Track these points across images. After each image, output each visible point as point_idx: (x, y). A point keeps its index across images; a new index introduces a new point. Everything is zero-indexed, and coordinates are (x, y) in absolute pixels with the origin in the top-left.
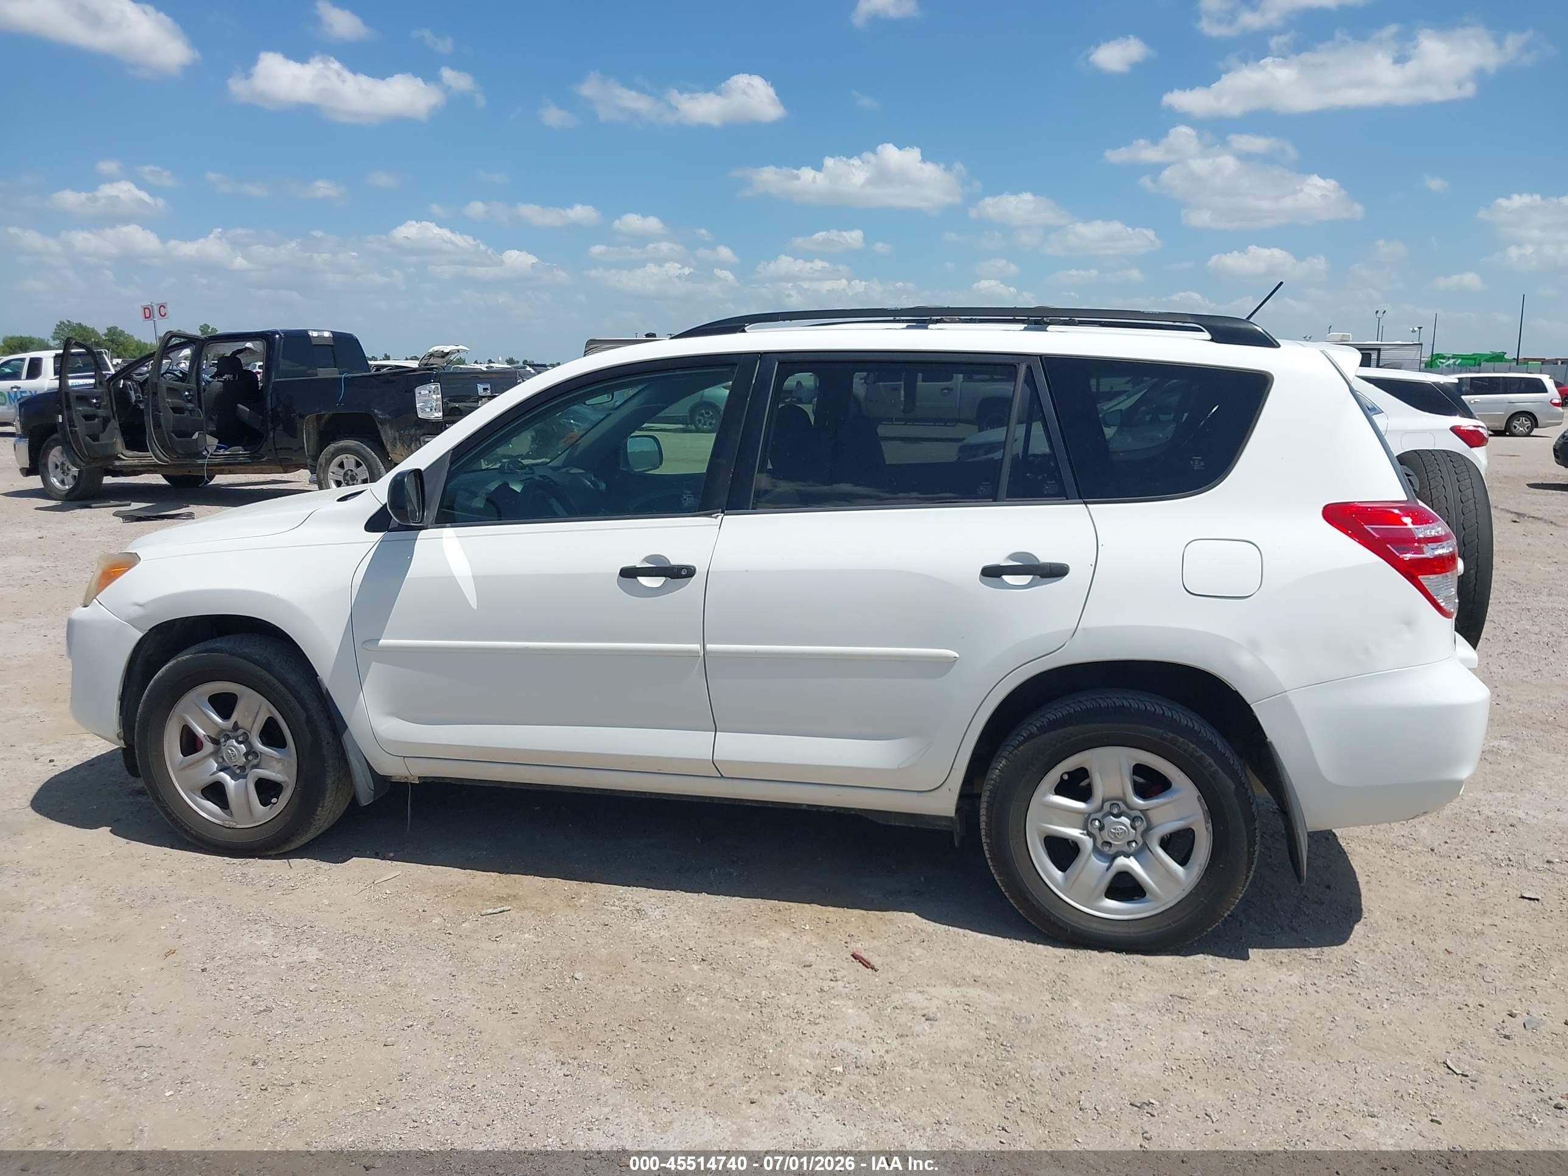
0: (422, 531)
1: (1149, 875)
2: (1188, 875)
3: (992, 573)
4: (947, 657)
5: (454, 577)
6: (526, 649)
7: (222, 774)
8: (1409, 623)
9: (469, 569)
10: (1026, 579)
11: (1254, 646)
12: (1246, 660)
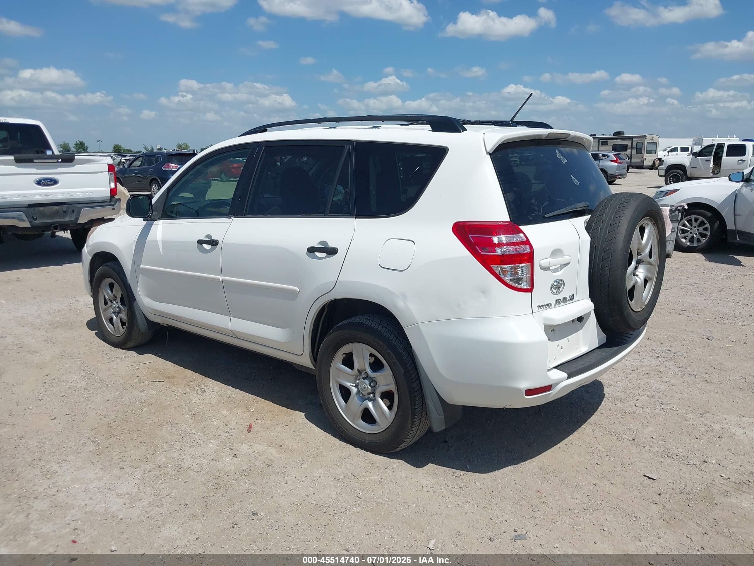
0: (155, 221)
1: (375, 411)
2: (391, 415)
3: (312, 250)
4: (295, 291)
5: (157, 241)
6: (175, 273)
7: (113, 314)
8: (484, 292)
9: (161, 237)
10: (324, 255)
11: (404, 297)
12: (400, 304)
